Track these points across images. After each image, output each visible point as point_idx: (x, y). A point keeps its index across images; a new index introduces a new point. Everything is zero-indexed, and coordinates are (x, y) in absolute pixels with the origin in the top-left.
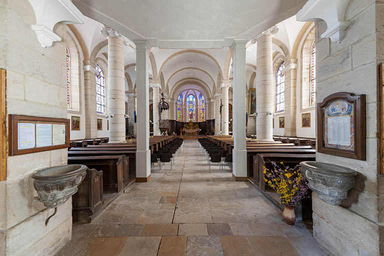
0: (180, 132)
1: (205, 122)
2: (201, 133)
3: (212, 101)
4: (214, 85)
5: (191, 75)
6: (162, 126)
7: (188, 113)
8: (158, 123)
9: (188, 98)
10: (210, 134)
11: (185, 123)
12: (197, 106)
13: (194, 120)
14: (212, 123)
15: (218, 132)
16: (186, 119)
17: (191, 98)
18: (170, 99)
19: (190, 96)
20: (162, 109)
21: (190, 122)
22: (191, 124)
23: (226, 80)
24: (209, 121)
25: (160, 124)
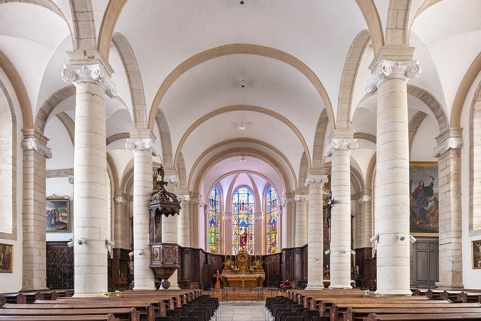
0: (214, 280)
1: (281, 254)
2: (268, 282)
3: (297, 197)
4: (304, 156)
5: (243, 131)
6: (157, 263)
7: (237, 232)
8: (148, 252)
9: (235, 197)
10: (293, 285)
11: (228, 257)
12: (258, 214)
13: (251, 249)
14: (297, 257)
15: (314, 282)
16: (229, 246)
17: (243, 196)
18: (190, 193)
19: (241, 191)
20: (158, 213)
21: (242, 255)
22: (243, 260)
23: (343, 130)
24: (290, 251)
25: (153, 257)
